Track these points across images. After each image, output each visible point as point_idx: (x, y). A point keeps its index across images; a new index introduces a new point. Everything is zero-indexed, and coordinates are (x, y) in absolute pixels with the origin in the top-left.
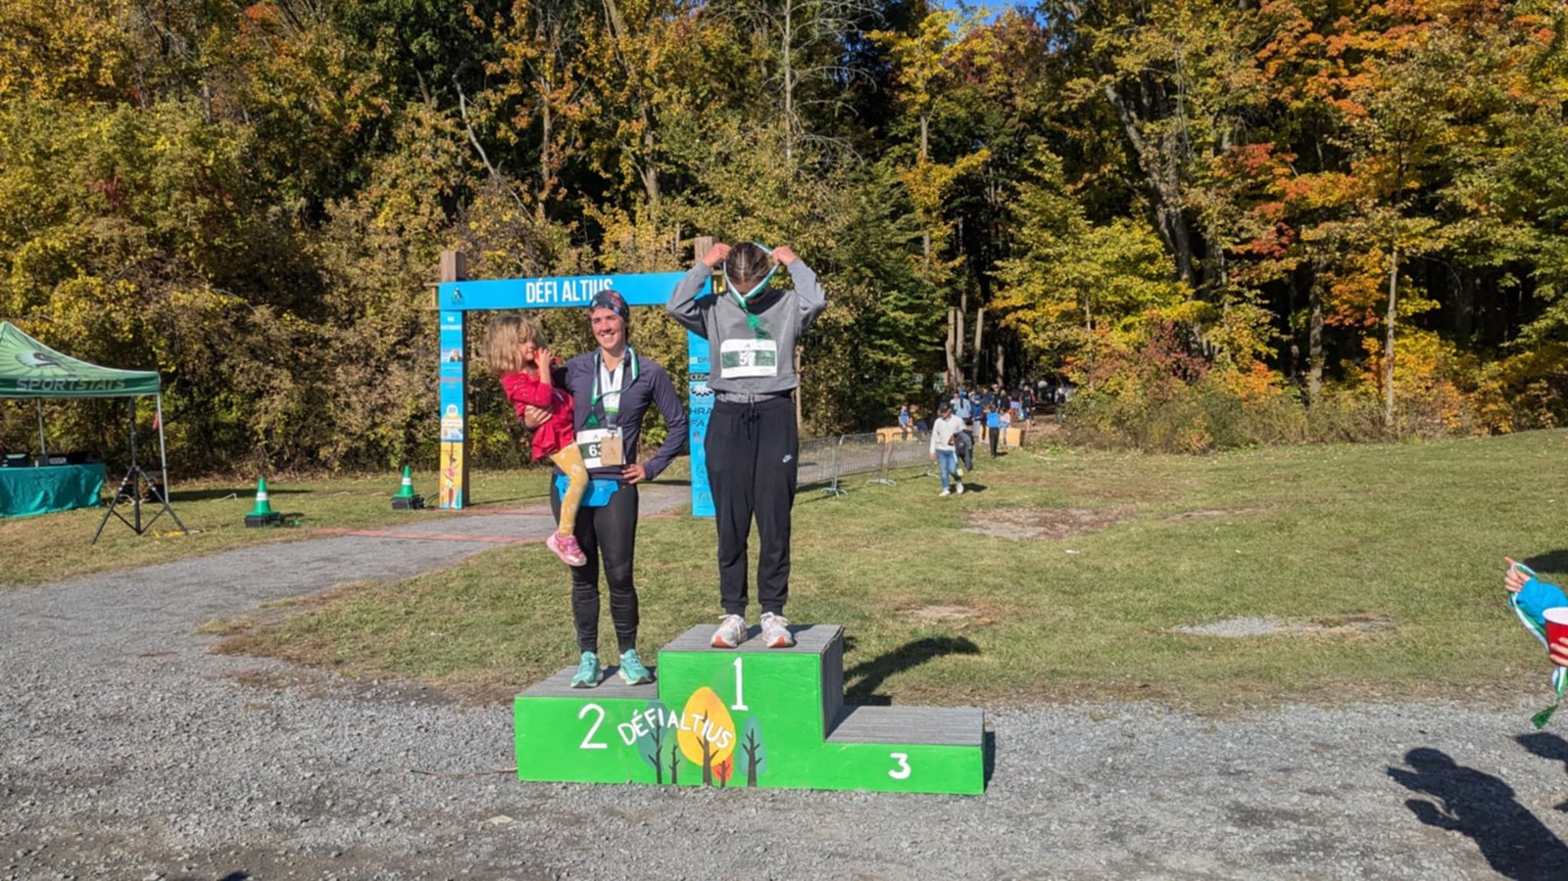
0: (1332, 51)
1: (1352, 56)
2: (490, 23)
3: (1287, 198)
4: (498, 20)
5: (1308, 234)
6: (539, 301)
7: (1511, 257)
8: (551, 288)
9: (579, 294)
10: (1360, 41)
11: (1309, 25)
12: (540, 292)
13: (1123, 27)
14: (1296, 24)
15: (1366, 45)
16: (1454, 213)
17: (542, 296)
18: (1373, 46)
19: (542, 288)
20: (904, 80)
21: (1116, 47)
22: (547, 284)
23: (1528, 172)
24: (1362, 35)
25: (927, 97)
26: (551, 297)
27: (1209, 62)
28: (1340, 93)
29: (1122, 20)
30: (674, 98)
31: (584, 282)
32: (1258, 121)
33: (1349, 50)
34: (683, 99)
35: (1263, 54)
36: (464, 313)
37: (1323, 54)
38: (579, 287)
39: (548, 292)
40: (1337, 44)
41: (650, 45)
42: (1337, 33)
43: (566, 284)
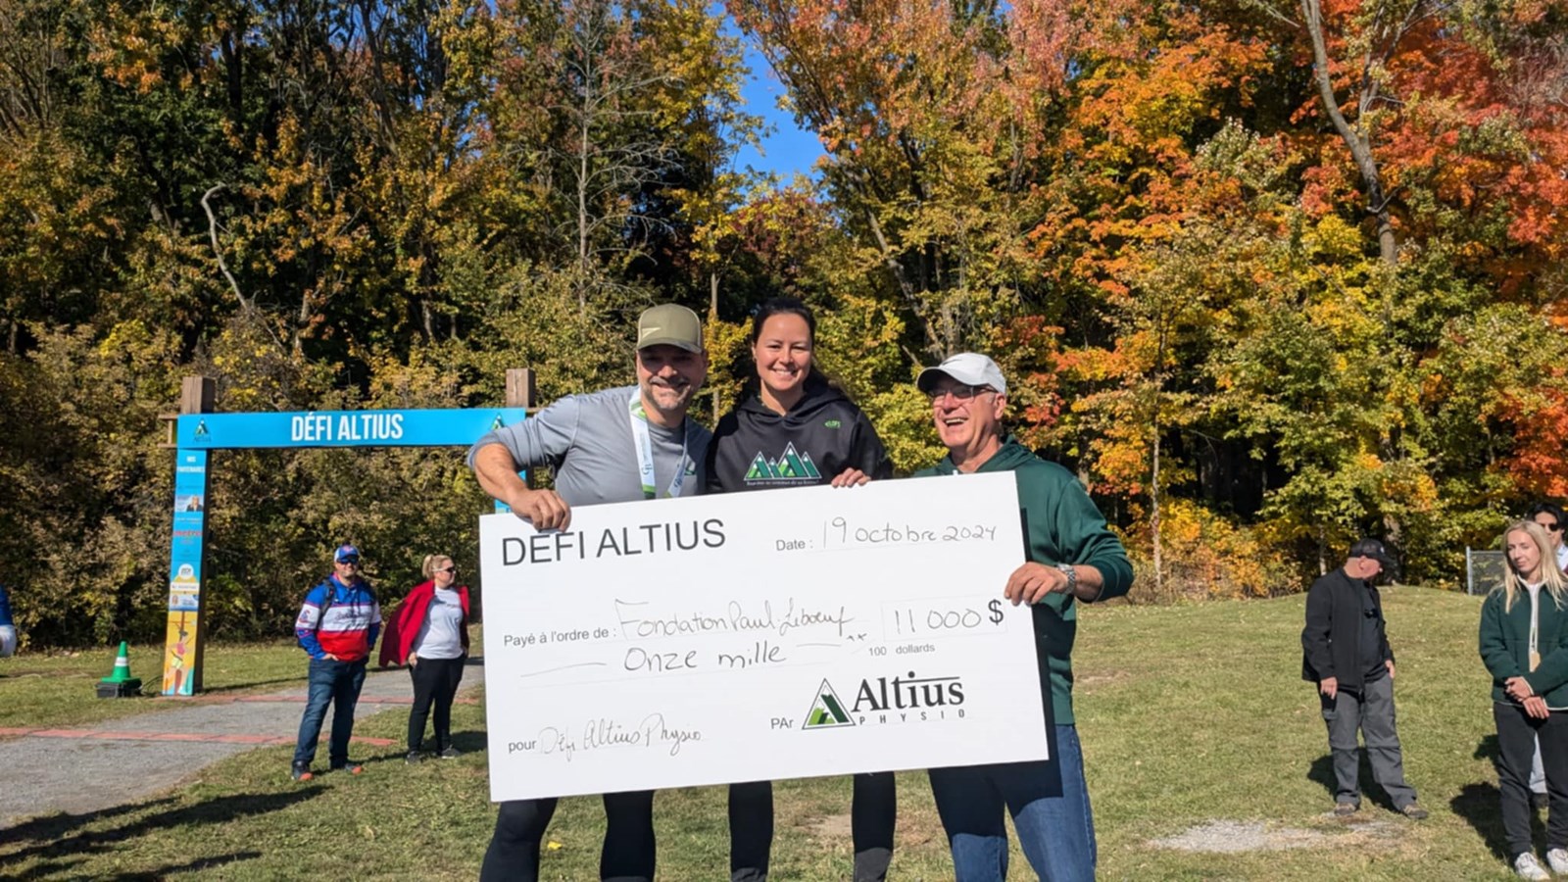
0: (1095, 236)
1: (1114, 242)
2: (250, 143)
3: (1058, 370)
4: (260, 141)
5: (1080, 404)
6: (307, 438)
7: (1261, 430)
8: (324, 423)
9: (360, 431)
10: (1120, 228)
11: (1075, 210)
12: (309, 428)
13: (905, 202)
14: (1062, 208)
15: (1125, 232)
16: (1210, 386)
17: (313, 433)
18: (1131, 232)
19: (313, 423)
20: (696, 238)
21: (900, 220)
22: (320, 418)
23: (1271, 352)
24: (1122, 222)
25: (718, 257)
26: (324, 434)
27: (989, 238)
28: (1101, 275)
29: (904, 195)
30: (460, 235)
31: (366, 417)
32: (1034, 296)
33: (1110, 236)
34: (469, 237)
35: (1034, 235)
36: (210, 452)
37: (1086, 238)
38: (360, 423)
39: (319, 428)
40: (1098, 230)
41: (433, 181)
42: (1099, 218)
43: (344, 419)
